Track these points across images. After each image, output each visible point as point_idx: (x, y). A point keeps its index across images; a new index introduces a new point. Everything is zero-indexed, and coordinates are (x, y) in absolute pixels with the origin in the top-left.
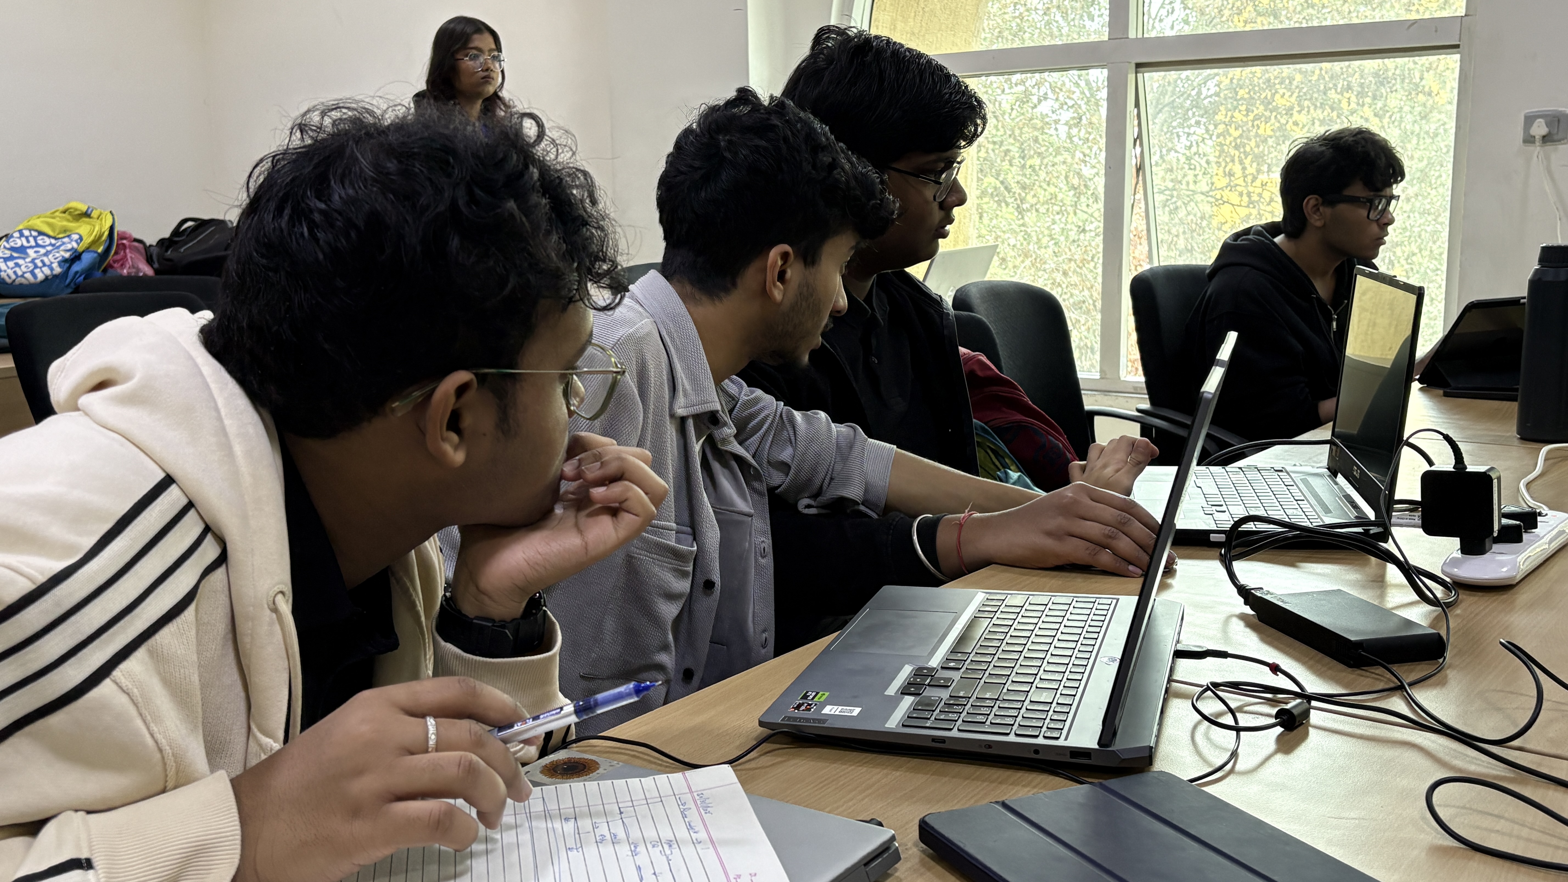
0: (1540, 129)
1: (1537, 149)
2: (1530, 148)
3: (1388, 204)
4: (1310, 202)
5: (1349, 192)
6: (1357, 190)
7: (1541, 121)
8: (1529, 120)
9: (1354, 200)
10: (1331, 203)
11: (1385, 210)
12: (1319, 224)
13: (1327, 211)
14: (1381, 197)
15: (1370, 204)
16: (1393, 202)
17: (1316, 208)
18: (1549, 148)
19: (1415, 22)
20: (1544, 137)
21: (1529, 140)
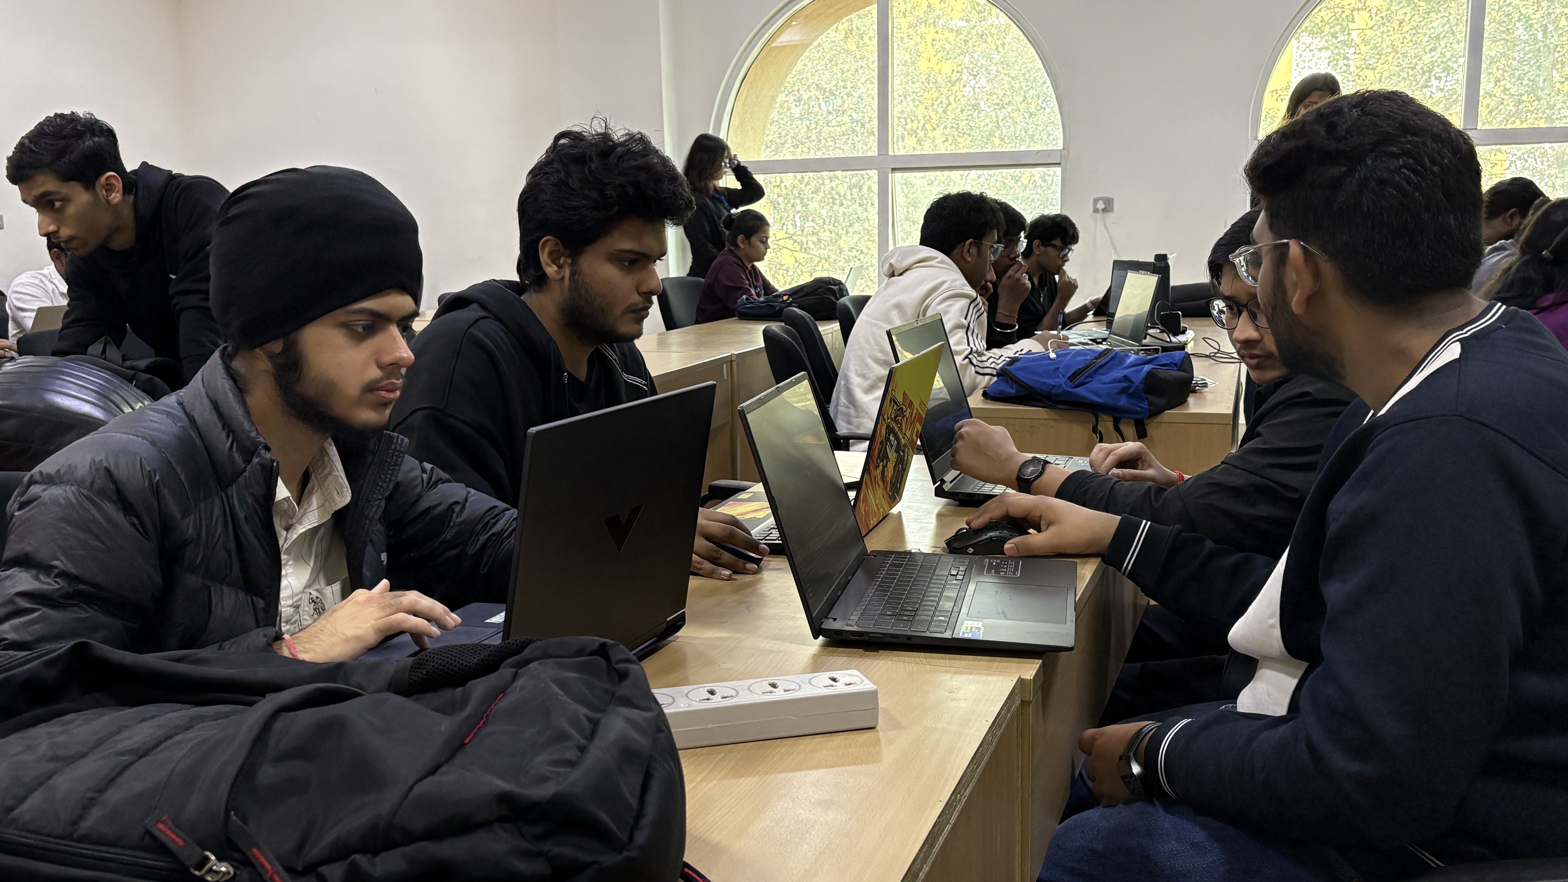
0: (1101, 205)
1: (1099, 215)
2: (1096, 215)
3: (1068, 252)
4: (1036, 242)
5: (1053, 242)
6: (1057, 242)
7: (1101, 202)
8: (1096, 201)
9: (1055, 246)
10: (1045, 246)
11: (1066, 255)
12: (1037, 253)
13: (1042, 249)
14: (1067, 248)
15: (1062, 249)
16: (1071, 252)
17: (1038, 246)
18: (1105, 214)
19: (1039, 151)
20: (1103, 210)
21: (1096, 211)
